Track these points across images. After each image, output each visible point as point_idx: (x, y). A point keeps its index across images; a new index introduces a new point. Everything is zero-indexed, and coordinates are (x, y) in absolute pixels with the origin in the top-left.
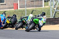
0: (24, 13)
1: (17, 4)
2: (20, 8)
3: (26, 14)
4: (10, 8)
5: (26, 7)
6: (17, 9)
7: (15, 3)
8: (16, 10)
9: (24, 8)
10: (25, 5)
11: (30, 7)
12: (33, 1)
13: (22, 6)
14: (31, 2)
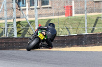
0: (82, 22)
1: (71, 7)
2: (75, 13)
3: (86, 24)
4: (58, 14)
5: (86, 13)
6: (71, 15)
7: (67, 6)
8: (69, 17)
9: (82, 15)
10: (85, 8)
11: (94, 12)
12: (98, 2)
13: (79, 11)
14: (94, 3)
